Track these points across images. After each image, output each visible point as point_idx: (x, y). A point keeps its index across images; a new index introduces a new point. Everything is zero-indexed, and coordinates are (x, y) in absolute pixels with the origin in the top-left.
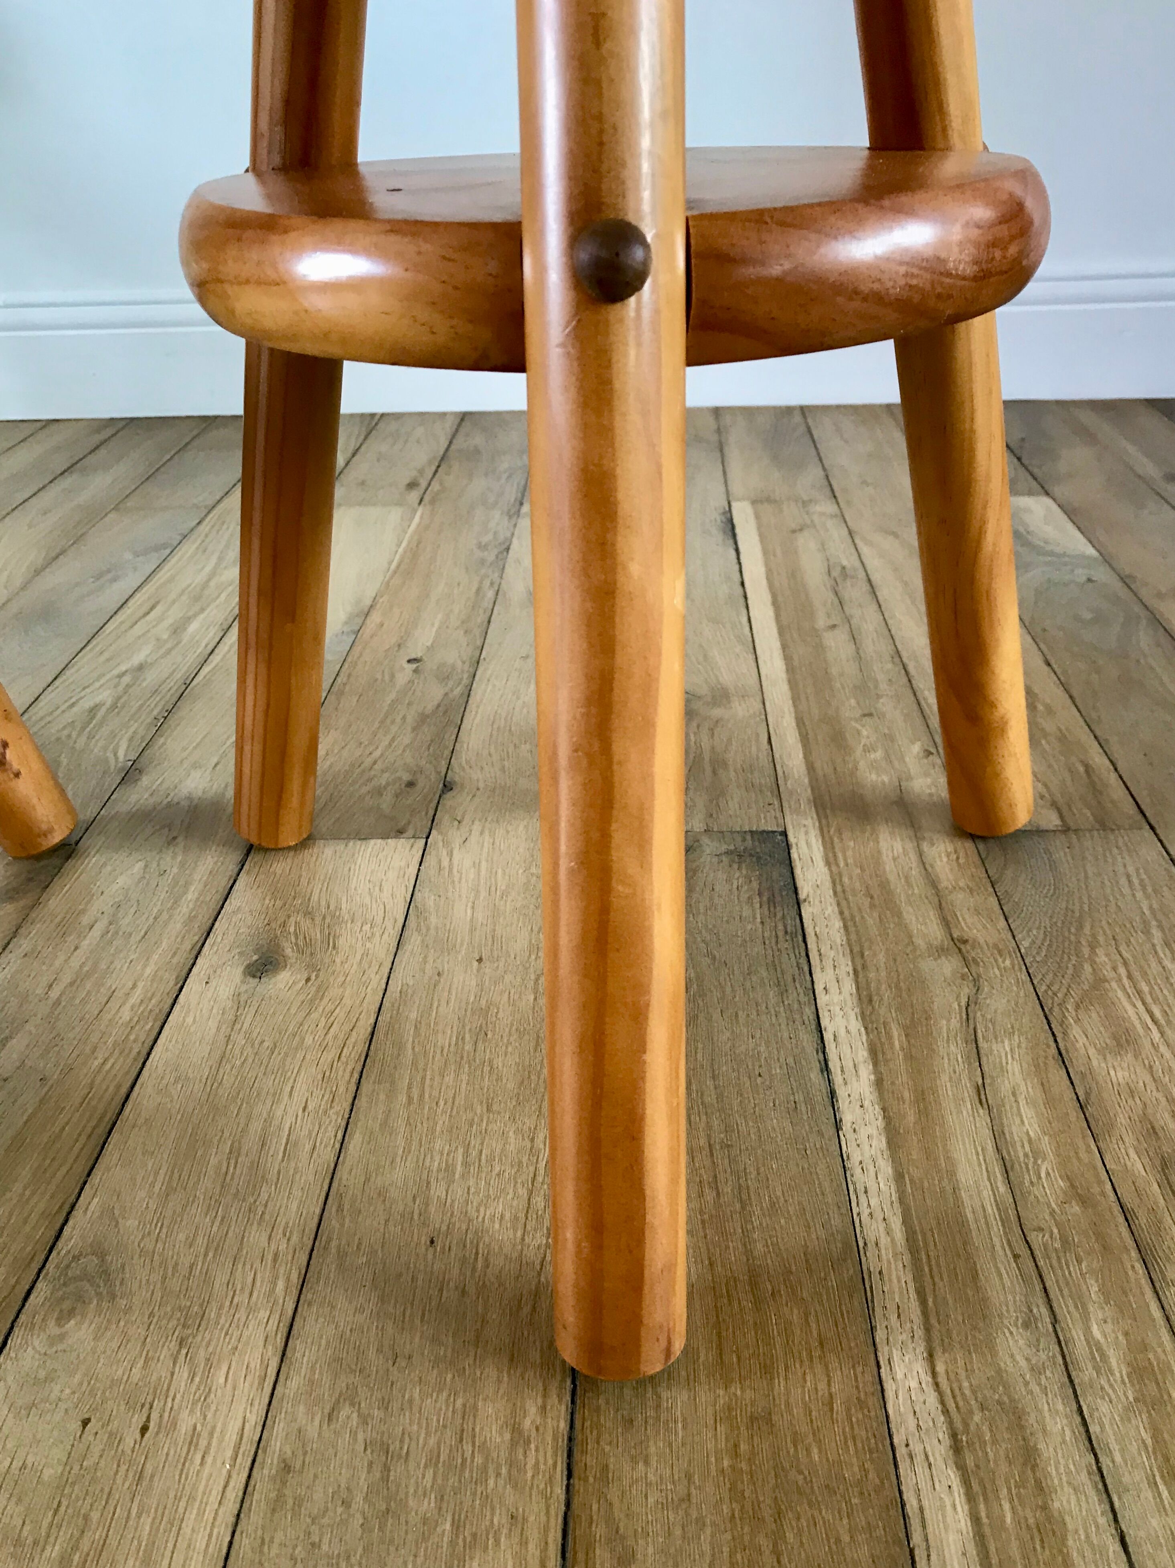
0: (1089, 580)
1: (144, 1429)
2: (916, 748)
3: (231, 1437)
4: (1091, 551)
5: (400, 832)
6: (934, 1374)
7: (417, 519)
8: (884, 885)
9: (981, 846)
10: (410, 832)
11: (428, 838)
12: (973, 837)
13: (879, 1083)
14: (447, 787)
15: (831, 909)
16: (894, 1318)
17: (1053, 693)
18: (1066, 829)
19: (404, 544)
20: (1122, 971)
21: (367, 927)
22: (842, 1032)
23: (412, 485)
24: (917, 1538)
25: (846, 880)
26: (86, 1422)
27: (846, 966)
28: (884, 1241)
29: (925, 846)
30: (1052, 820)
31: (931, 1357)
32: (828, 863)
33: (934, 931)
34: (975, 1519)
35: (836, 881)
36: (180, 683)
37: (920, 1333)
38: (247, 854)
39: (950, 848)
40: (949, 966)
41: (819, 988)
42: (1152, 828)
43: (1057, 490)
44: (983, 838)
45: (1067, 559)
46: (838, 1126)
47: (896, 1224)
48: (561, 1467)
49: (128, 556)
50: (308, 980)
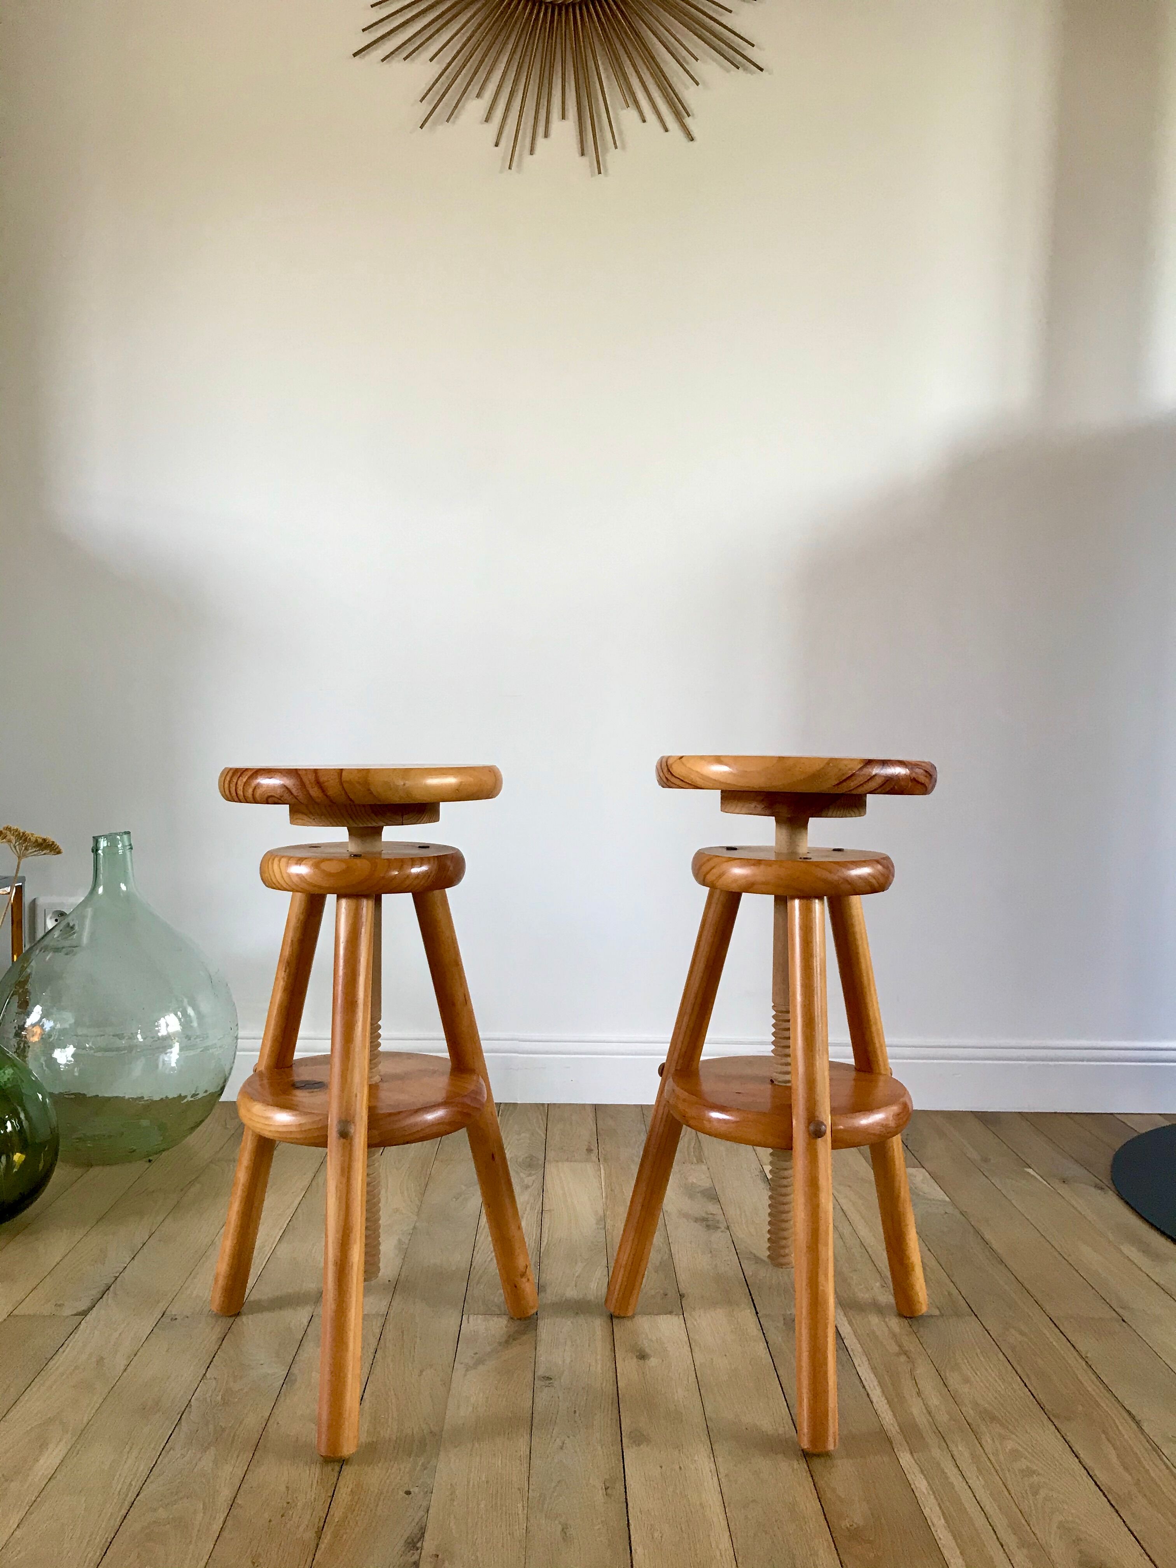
0: (946, 1213)
1: (680, 1468)
2: (878, 1284)
3: (708, 1469)
4: (947, 1199)
5: (671, 1313)
6: (913, 1457)
7: (602, 1171)
8: (873, 1332)
9: (909, 1320)
10: (674, 1313)
11: (683, 1314)
12: (906, 1317)
13: (883, 1392)
14: (682, 1296)
15: (855, 1340)
16: (899, 1445)
17: (933, 1263)
18: (942, 1315)
19: (603, 1184)
20: (966, 1361)
21: (676, 1344)
22: (867, 1379)
23: (589, 1150)
24: (913, 1486)
25: (858, 1331)
26: (661, 1467)
27: (865, 1359)
28: (892, 1429)
29: (887, 1320)
30: (937, 1313)
31: (911, 1453)
32: (850, 1326)
33: (896, 1349)
34: (928, 1482)
35: (855, 1332)
36: (535, 1249)
37: (907, 1448)
38: (612, 1319)
39: (897, 1321)
40: (903, 1358)
41: (856, 1365)
42: (976, 1315)
43: (926, 1165)
44: (911, 1318)
45: (934, 1202)
46: (872, 1402)
47: (896, 1425)
48: (809, 1475)
49: (464, 1187)
50: (663, 1361)
